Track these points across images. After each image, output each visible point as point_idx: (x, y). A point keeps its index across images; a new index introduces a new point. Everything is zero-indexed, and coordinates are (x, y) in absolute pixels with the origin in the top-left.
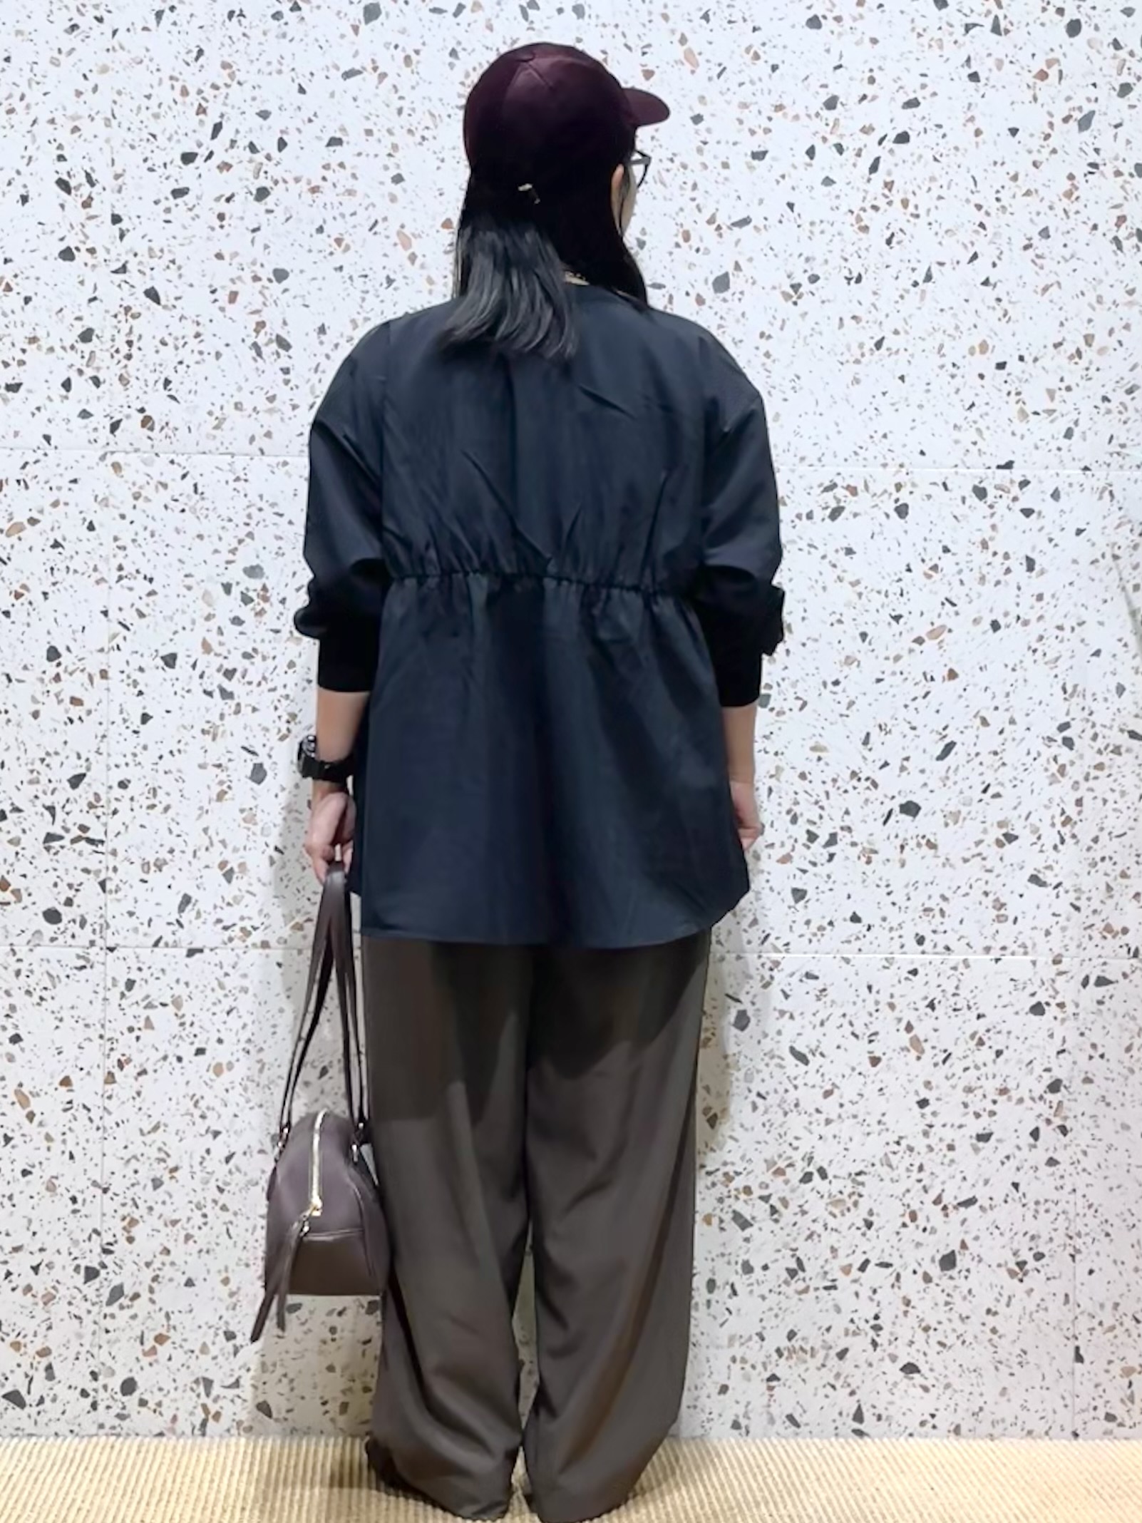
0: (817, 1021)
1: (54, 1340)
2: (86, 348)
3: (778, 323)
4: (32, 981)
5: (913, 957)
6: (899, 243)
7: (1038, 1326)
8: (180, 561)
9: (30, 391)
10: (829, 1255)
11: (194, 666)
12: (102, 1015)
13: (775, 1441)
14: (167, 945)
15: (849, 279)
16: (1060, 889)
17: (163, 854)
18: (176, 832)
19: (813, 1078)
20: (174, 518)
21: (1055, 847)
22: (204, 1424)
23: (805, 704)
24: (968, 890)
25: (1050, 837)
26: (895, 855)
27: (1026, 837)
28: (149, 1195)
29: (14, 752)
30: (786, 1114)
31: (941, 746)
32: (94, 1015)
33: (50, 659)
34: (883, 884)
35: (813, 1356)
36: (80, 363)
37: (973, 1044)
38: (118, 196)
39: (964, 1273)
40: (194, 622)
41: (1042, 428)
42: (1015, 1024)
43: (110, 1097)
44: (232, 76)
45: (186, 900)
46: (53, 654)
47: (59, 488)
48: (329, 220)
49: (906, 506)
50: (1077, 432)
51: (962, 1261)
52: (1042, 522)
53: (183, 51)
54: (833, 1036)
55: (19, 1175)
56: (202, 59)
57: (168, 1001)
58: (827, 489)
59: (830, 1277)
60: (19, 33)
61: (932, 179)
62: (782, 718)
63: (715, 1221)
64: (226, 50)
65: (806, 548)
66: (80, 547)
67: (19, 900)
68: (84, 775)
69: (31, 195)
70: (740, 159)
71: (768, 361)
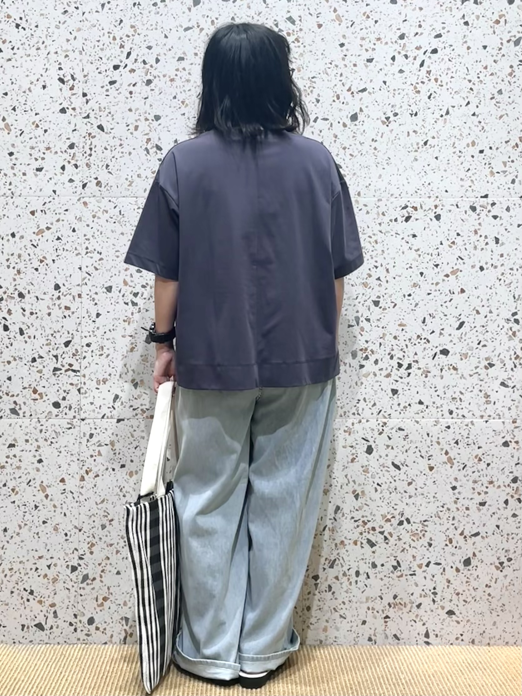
0: (404, 450)
1: (57, 599)
2: (72, 151)
3: (380, 135)
4: (47, 434)
5: (449, 421)
6: (434, 98)
7: (510, 593)
8: (114, 245)
9: (47, 171)
10: (412, 559)
11: (120, 291)
12: (78, 450)
13: (388, 647)
14: (108, 418)
15: (411, 115)
16: (515, 389)
17: (106, 376)
18: (112, 366)
19: (403, 477)
20: (111, 226)
21: (512, 369)
22: (125, 638)
23: (395, 305)
24: (472, 389)
25: (509, 365)
26: (438, 373)
27: (498, 365)
28: (100, 532)
29: (40, 331)
30: (391, 493)
31: (458, 323)
32: (75, 449)
33: (56, 289)
34: (433, 387)
35: (405, 607)
36: (69, 158)
37: (476, 460)
38: (85, 84)
39: (475, 568)
40: (120, 272)
41: (500, 179)
42: (495, 451)
43: (82, 487)
44: (135, 31)
45: (117, 397)
46: (57, 287)
47: (60, 214)
48: (179, 93)
49: (439, 215)
50: (517, 180)
51: (474, 562)
52: (501, 222)
53: (114, 21)
54: (411, 457)
55: (41, 523)
56: (122, 24)
57: (108, 443)
58: (403, 208)
59: (412, 570)
60: (42, 15)
61: (449, 69)
62: (385, 311)
63: (359, 543)
64: (132, 20)
65: (395, 235)
66: (69, 239)
67: (42, 398)
68: (71, 341)
69: (48, 85)
70: (361, 63)
71: (376, 152)
